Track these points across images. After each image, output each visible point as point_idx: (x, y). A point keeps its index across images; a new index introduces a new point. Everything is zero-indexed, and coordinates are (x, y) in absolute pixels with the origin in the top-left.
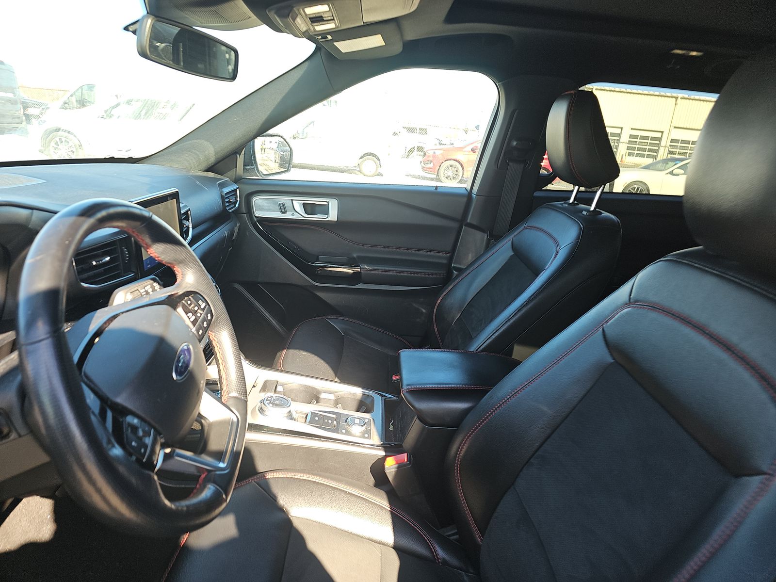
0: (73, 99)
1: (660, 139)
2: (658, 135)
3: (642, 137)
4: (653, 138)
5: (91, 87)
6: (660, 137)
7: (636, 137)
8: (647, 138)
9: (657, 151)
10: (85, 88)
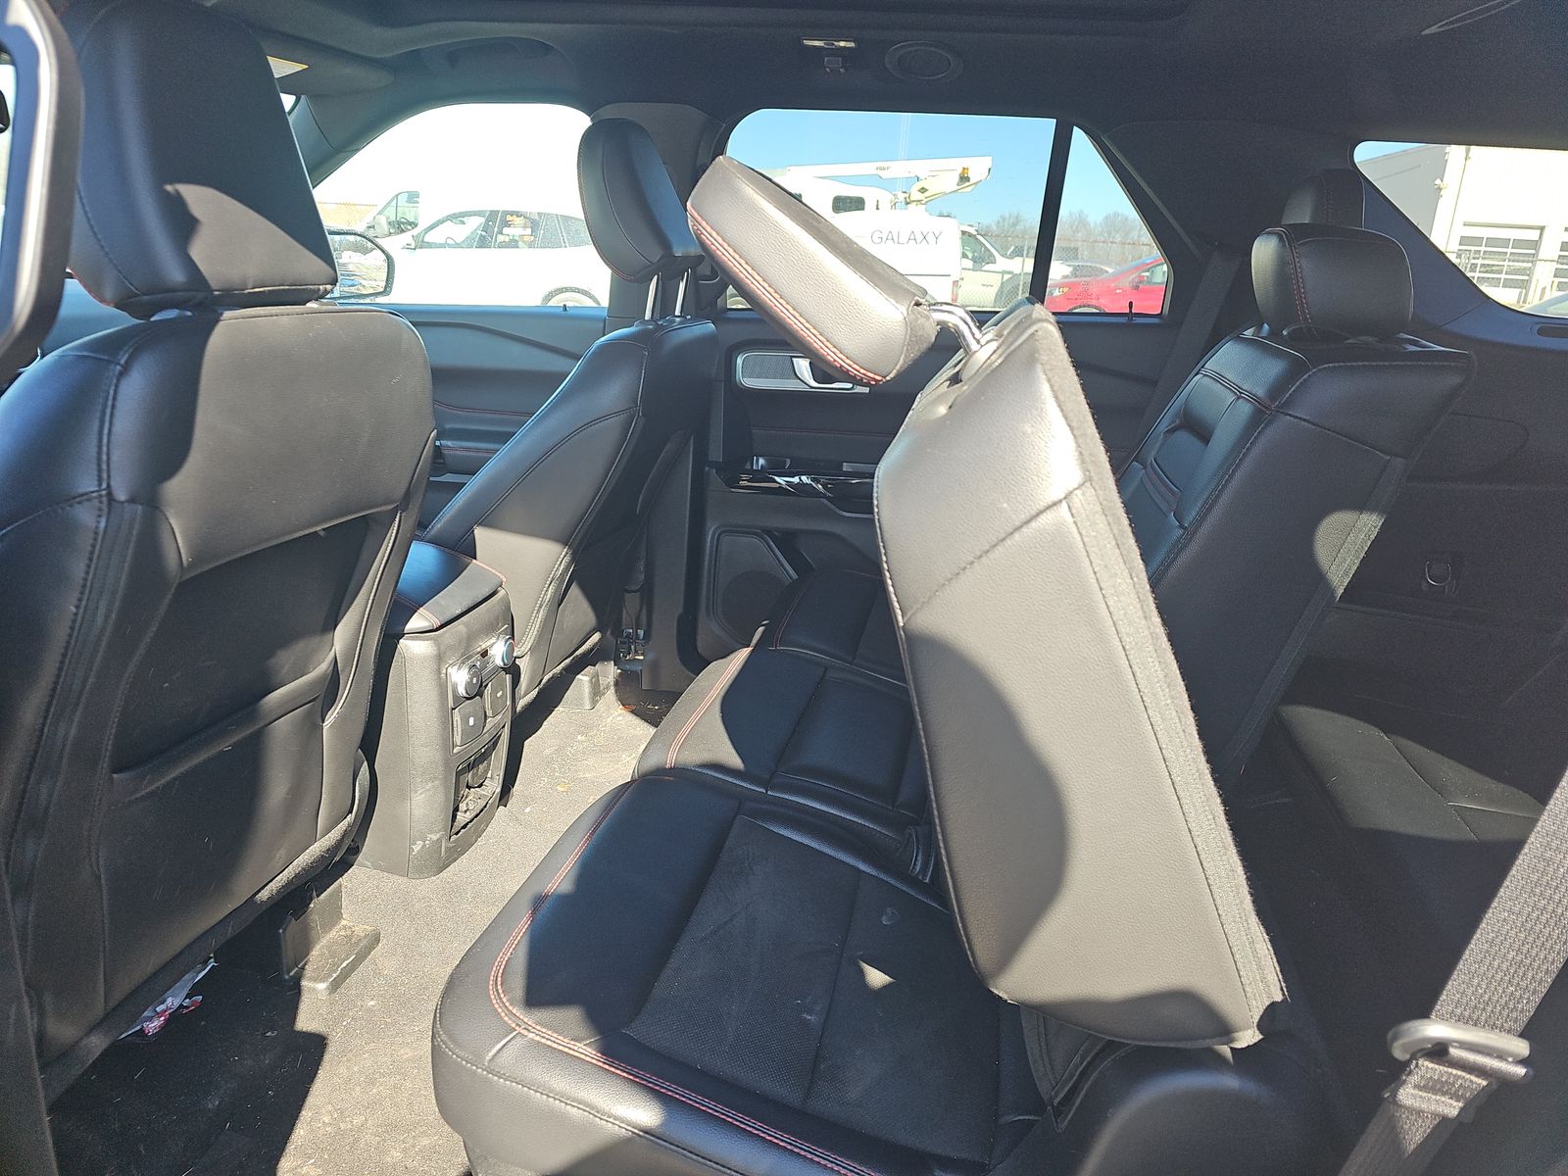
0: (383, 220)
1: (1535, 245)
2: (1534, 235)
3: (1491, 242)
4: (1518, 243)
5: (413, 197)
6: (1537, 239)
7: (1477, 241)
8: (1505, 242)
9: (1529, 272)
10: (403, 199)
